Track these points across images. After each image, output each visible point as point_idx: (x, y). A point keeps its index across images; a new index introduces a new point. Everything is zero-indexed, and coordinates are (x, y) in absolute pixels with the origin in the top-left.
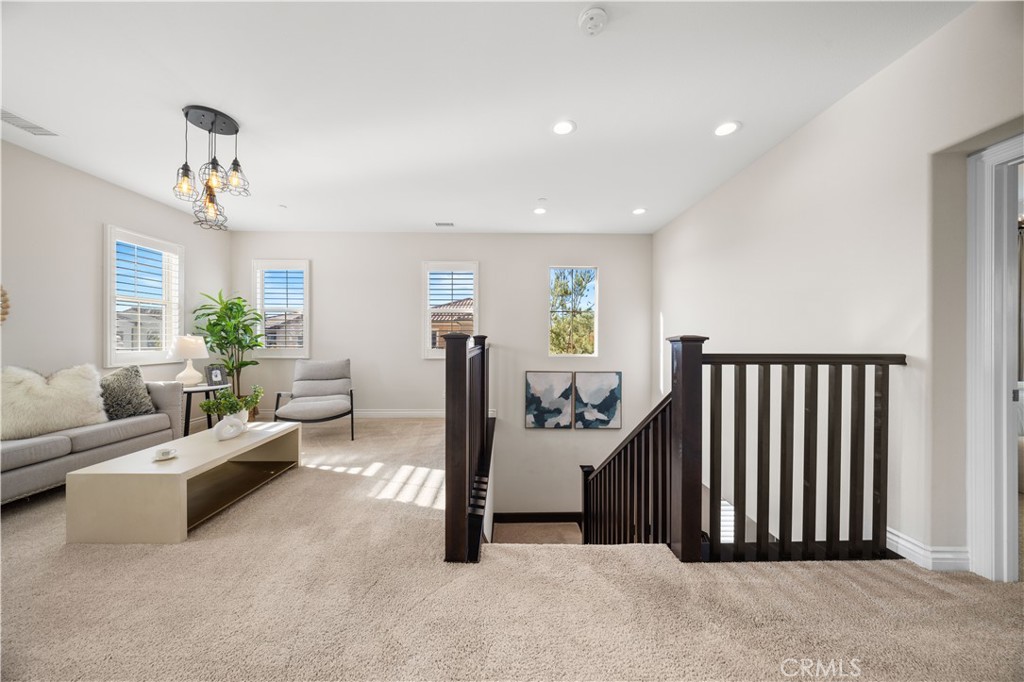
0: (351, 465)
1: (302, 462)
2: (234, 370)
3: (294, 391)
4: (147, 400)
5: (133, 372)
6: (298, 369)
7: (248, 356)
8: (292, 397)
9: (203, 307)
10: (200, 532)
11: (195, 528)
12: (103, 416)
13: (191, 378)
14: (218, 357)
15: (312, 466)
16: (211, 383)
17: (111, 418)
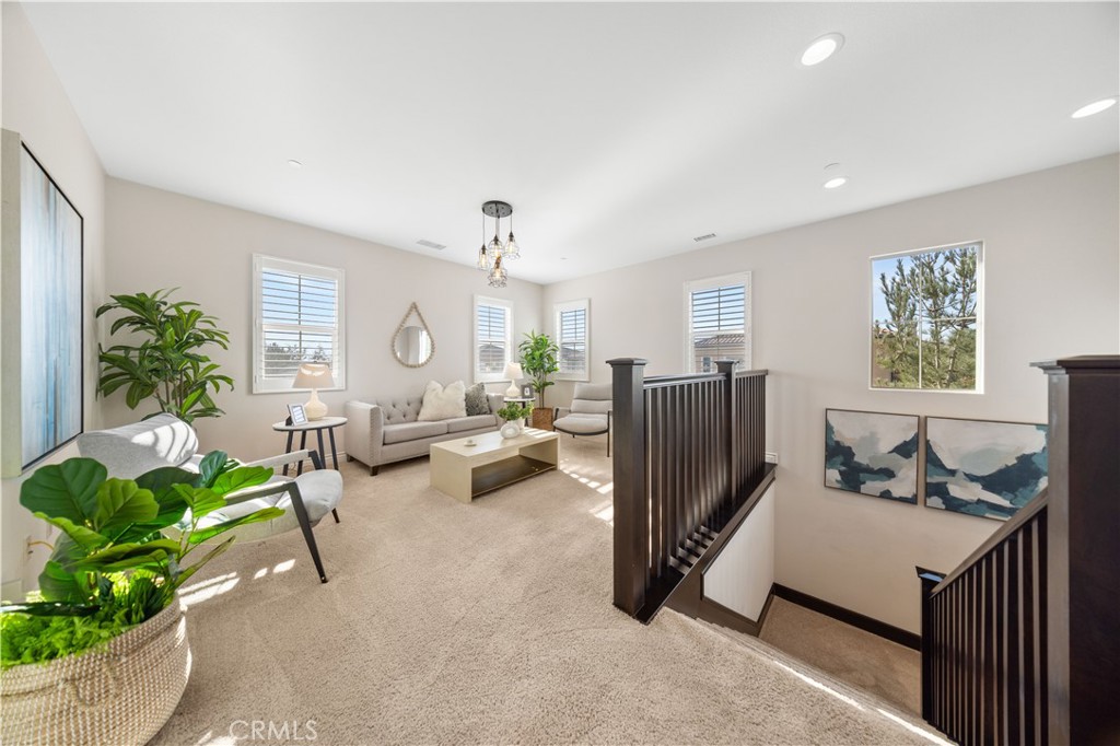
0: (582, 476)
1: (561, 466)
2: (541, 388)
3: (572, 408)
4: (486, 406)
5: (482, 386)
6: (577, 389)
7: (549, 377)
8: (570, 412)
9: (525, 343)
10: (479, 500)
11: (479, 496)
12: (464, 413)
13: (513, 393)
14: (531, 378)
15: (566, 472)
16: (524, 397)
17: (468, 415)
